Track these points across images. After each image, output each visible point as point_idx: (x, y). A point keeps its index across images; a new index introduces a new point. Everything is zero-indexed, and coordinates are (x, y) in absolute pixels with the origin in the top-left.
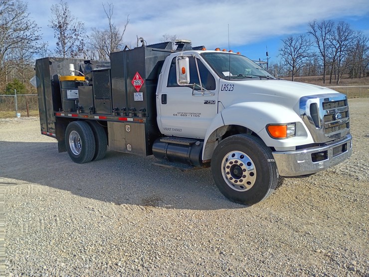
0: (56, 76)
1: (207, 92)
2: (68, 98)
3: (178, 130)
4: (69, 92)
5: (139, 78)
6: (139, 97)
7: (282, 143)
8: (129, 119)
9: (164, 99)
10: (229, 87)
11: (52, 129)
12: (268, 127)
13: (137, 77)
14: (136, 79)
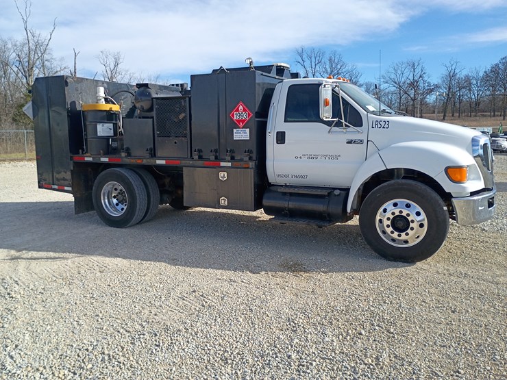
0: (73, 103)
1: (352, 128)
2: (99, 134)
3: (301, 177)
4: (100, 127)
5: (244, 110)
6: (242, 134)
7: (464, 188)
8: (222, 164)
9: (281, 138)
10: (383, 124)
11: (65, 180)
12: (447, 170)
13: (241, 107)
14: (237, 110)
